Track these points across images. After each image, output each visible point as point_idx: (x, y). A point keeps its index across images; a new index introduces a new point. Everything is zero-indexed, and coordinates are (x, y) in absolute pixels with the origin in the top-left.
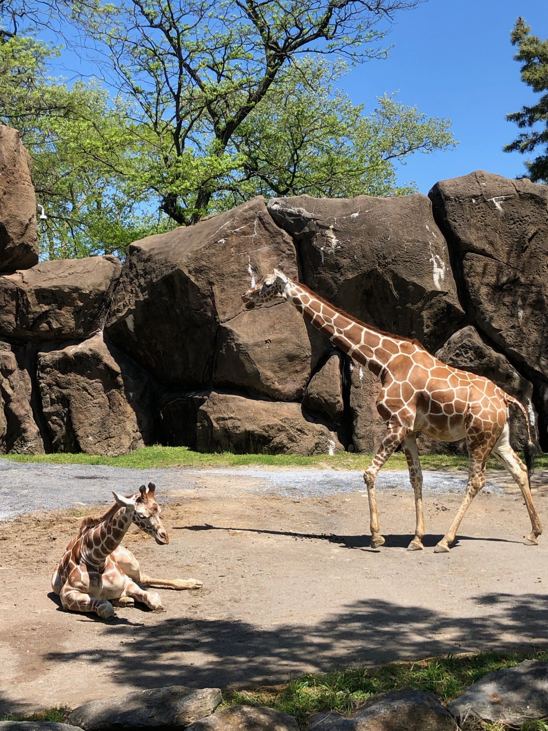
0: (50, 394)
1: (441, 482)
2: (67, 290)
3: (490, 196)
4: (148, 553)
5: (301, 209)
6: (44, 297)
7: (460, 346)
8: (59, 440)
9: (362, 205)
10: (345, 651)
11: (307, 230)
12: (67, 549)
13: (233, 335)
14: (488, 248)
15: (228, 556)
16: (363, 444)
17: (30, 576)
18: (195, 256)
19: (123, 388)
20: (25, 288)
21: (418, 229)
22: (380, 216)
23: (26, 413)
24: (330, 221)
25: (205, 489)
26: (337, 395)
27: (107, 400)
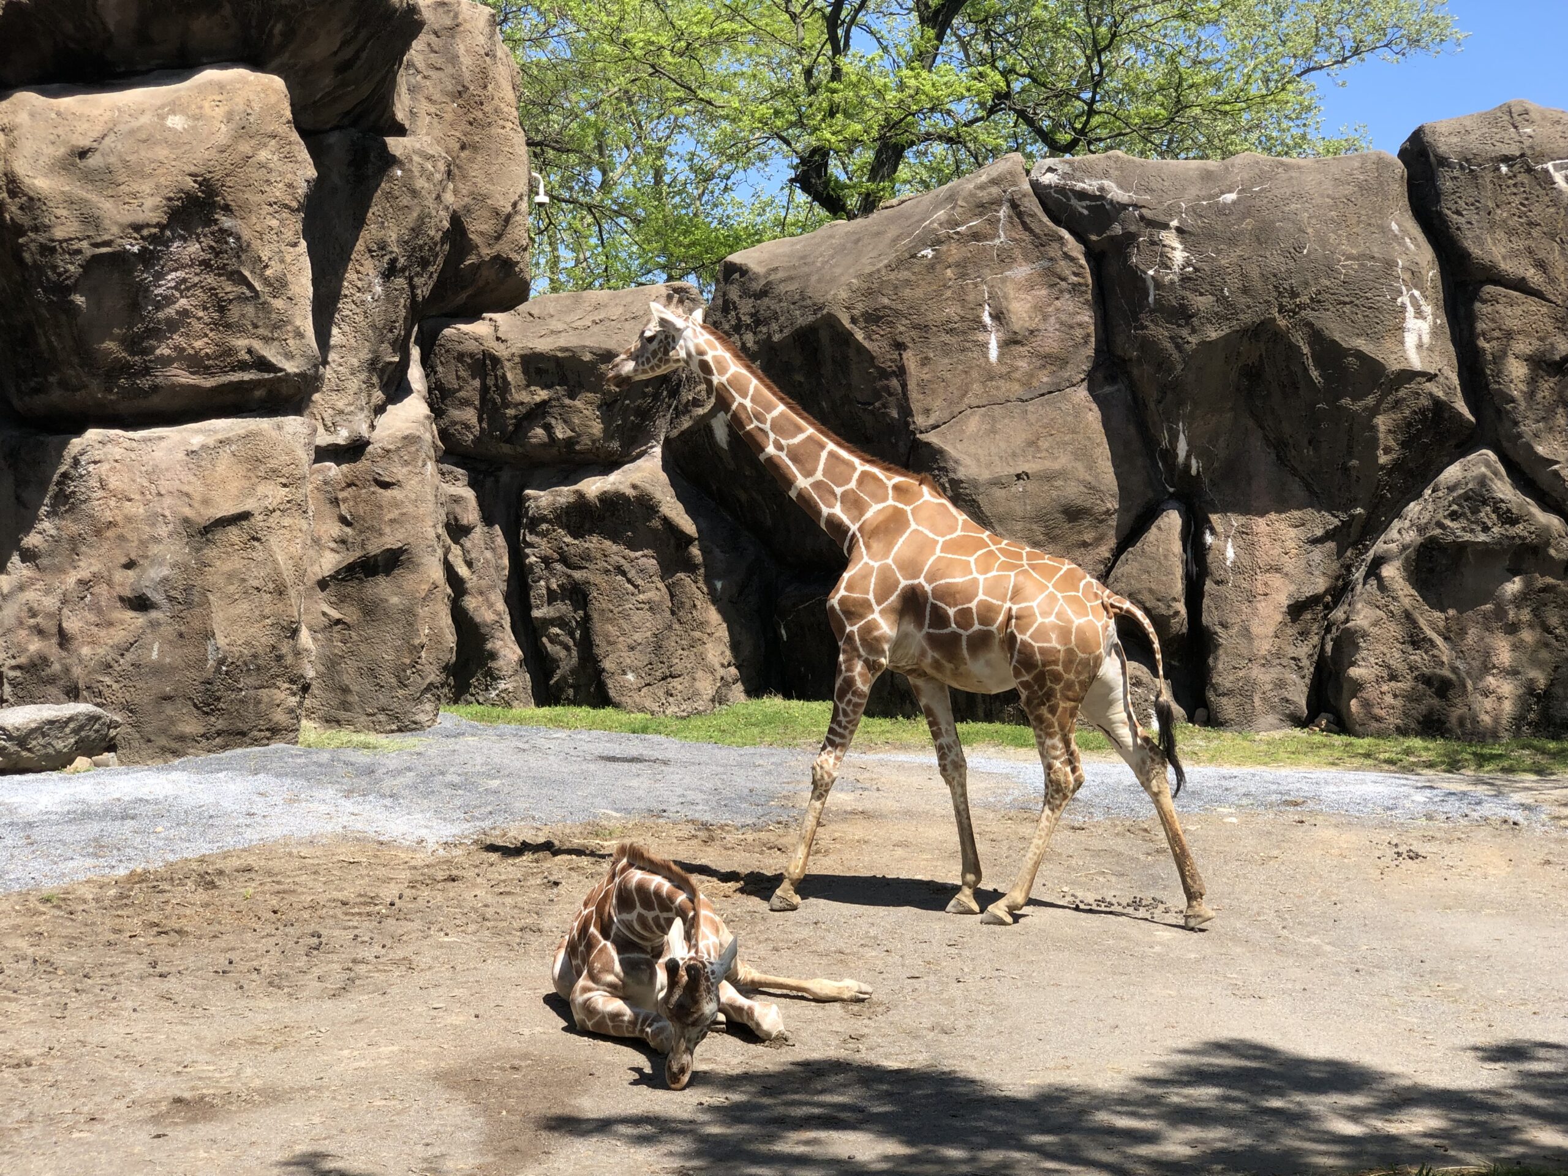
0: (547, 580)
1: (1407, 797)
2: (587, 357)
3: (1542, 157)
4: (753, 923)
5: (1106, 183)
6: (539, 372)
7: (1460, 496)
8: (564, 678)
9: (1246, 176)
10: (1187, 1151)
11: (1117, 229)
12: (586, 905)
13: (945, 461)
14: (1533, 276)
15: (926, 936)
16: (1227, 707)
17: (506, 958)
18: (865, 286)
19: (702, 570)
20: (500, 350)
21: (1373, 229)
22: (1286, 201)
23: (497, 618)
24: (1170, 212)
25: (877, 794)
26: (1175, 599)
27: (667, 597)
